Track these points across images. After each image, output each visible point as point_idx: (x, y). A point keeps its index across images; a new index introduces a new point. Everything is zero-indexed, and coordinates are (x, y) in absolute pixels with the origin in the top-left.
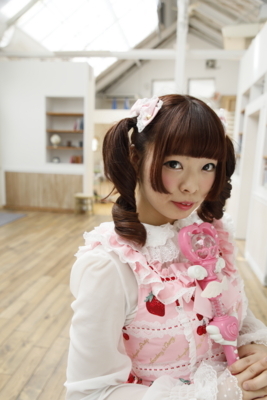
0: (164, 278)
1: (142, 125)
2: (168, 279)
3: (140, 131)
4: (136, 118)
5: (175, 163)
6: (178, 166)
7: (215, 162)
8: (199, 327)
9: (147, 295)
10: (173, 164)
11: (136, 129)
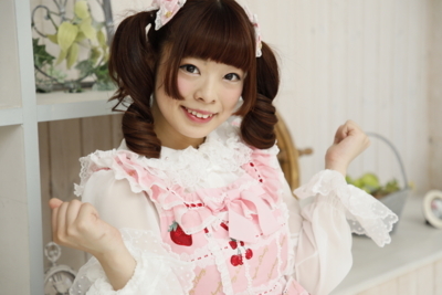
0: (189, 203)
1: (160, 22)
2: (194, 205)
3: (157, 29)
4: (155, 12)
5: (194, 67)
6: (196, 71)
7: (239, 72)
8: (233, 257)
9: (171, 224)
10: (190, 68)
11: (153, 25)
